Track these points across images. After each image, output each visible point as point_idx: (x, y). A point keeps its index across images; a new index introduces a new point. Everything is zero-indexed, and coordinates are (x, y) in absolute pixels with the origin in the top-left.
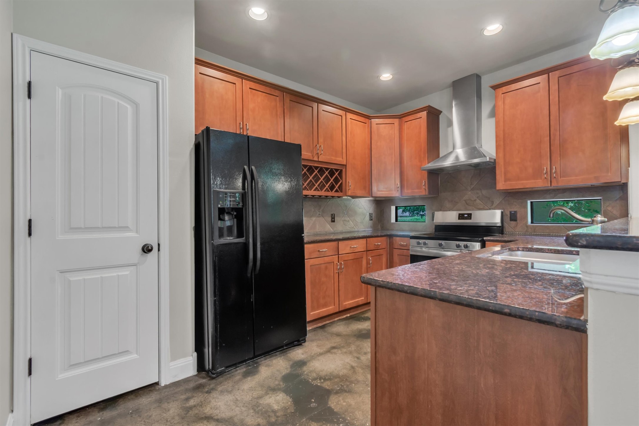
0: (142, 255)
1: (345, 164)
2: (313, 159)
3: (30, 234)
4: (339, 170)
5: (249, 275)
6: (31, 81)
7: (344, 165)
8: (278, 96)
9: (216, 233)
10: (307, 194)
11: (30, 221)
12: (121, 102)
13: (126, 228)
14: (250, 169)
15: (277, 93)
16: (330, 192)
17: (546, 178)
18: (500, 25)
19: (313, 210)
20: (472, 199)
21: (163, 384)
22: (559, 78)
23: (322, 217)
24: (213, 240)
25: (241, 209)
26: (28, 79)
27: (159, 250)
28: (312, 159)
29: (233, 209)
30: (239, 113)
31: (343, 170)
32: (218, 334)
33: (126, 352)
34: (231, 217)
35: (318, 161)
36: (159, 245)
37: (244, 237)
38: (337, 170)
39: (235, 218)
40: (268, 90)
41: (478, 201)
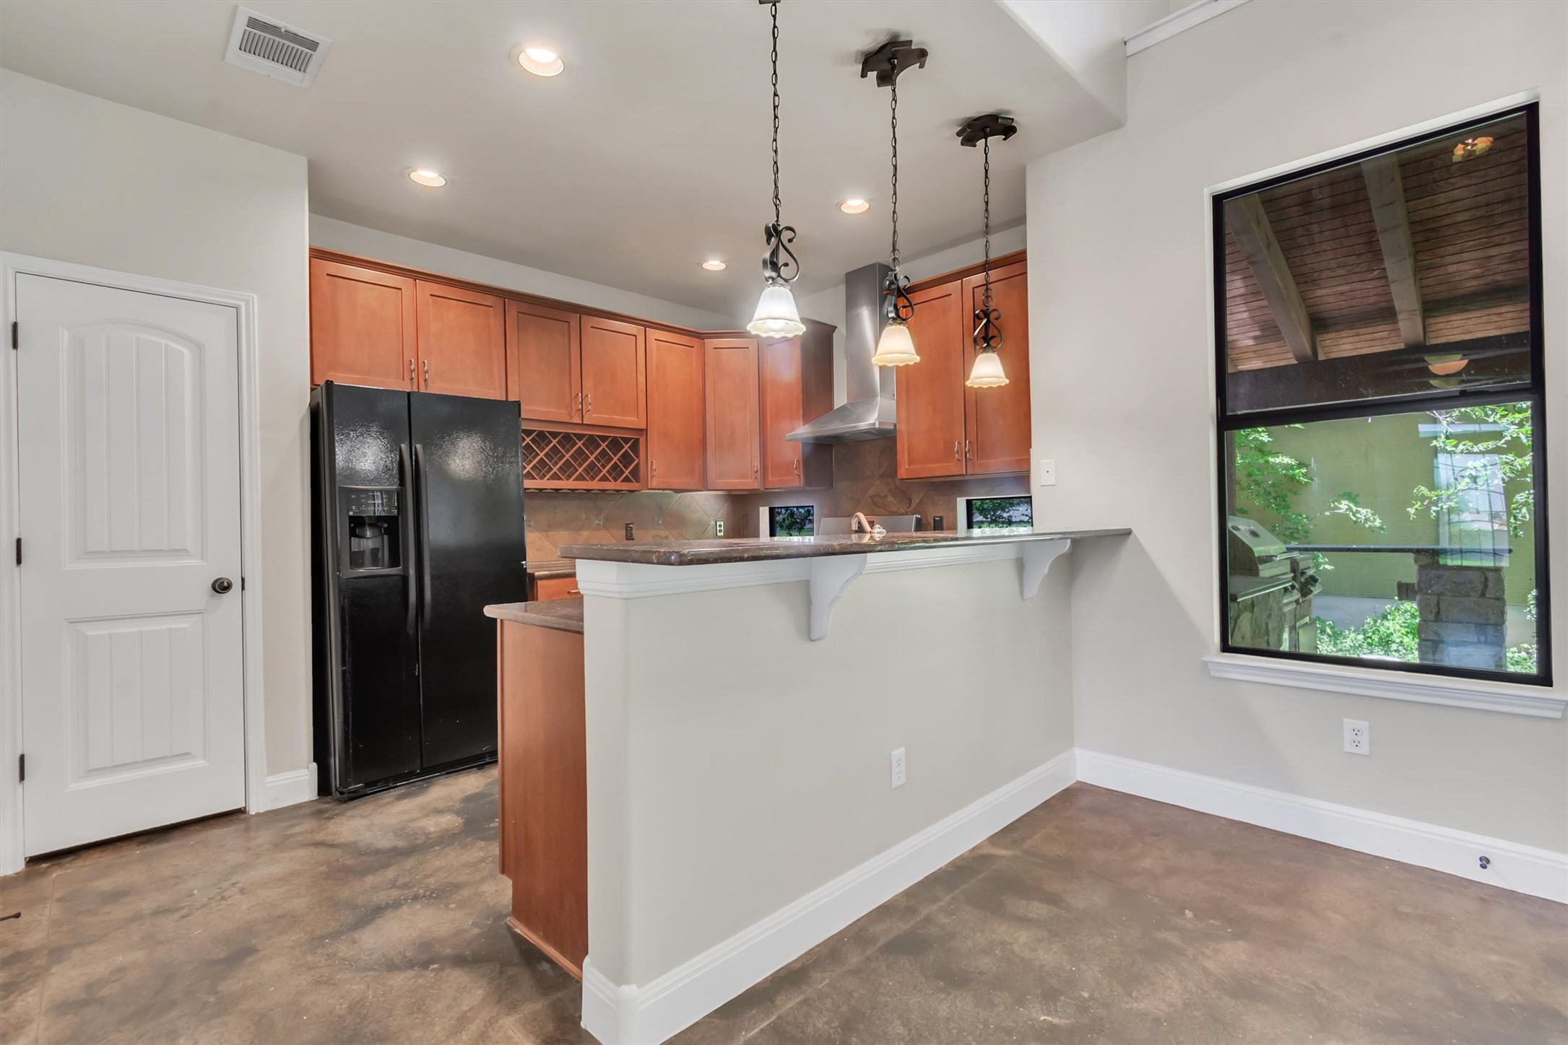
0: (212, 595)
1: (644, 427)
2: (570, 421)
3: (19, 561)
4: (630, 439)
5: (411, 632)
6: (18, 321)
7: (642, 430)
8: (492, 307)
9: (346, 558)
10: (558, 488)
11: (19, 541)
12: (172, 344)
13: (183, 552)
14: (413, 450)
15: (489, 300)
16: (610, 481)
17: (958, 460)
18: (866, 201)
19: (584, 516)
20: (881, 495)
21: (253, 812)
22: (975, 289)
23: (605, 531)
24: (339, 571)
25: (396, 518)
26: (12, 320)
27: (243, 588)
28: (567, 420)
29: (380, 519)
30: (409, 343)
31: (641, 440)
32: (350, 727)
33: (185, 755)
34: (377, 531)
35: (582, 424)
36: (243, 580)
37: (399, 566)
38: (626, 440)
39: (385, 534)
40: (470, 296)
41: (890, 498)
